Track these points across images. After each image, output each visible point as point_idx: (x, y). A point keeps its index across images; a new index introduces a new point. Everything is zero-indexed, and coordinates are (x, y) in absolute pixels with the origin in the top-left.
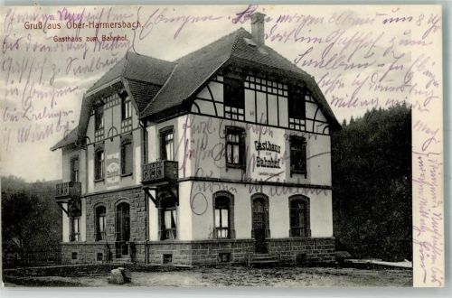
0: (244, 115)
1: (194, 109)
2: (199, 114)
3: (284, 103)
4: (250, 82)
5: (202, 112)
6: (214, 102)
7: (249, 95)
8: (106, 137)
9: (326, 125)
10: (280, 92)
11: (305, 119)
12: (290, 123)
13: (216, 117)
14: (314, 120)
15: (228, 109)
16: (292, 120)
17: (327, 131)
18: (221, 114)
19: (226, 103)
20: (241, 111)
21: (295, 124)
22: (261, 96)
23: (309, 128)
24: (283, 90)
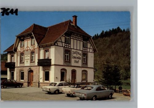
0: (70, 46)
1: (56, 44)
2: (58, 46)
3: (82, 43)
4: (72, 36)
5: (58, 45)
6: (62, 42)
7: (72, 40)
8: (25, 49)
9: (93, 50)
10: (81, 40)
11: (87, 48)
12: (83, 49)
13: (62, 47)
14: (90, 48)
15: (66, 44)
16: (84, 48)
17: (93, 52)
18: (64, 46)
19: (65, 42)
20: (69, 45)
21: (84, 49)
22: (75, 41)
23: (88, 51)
24: (81, 39)
